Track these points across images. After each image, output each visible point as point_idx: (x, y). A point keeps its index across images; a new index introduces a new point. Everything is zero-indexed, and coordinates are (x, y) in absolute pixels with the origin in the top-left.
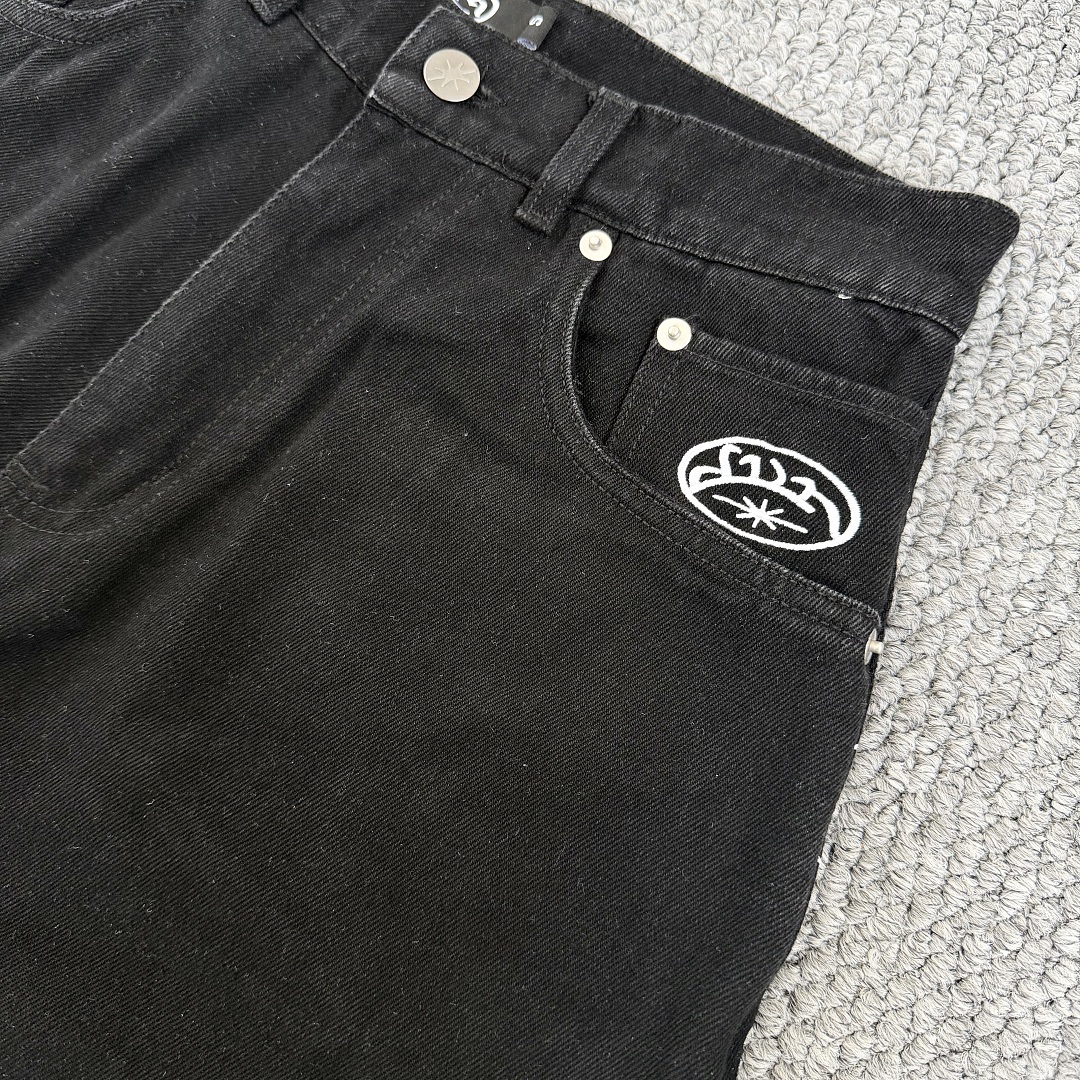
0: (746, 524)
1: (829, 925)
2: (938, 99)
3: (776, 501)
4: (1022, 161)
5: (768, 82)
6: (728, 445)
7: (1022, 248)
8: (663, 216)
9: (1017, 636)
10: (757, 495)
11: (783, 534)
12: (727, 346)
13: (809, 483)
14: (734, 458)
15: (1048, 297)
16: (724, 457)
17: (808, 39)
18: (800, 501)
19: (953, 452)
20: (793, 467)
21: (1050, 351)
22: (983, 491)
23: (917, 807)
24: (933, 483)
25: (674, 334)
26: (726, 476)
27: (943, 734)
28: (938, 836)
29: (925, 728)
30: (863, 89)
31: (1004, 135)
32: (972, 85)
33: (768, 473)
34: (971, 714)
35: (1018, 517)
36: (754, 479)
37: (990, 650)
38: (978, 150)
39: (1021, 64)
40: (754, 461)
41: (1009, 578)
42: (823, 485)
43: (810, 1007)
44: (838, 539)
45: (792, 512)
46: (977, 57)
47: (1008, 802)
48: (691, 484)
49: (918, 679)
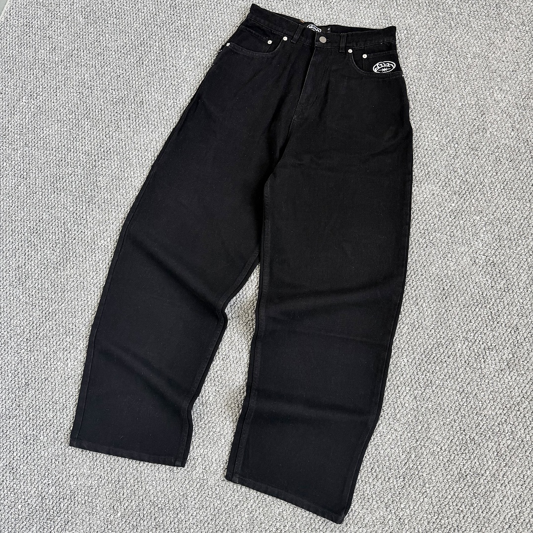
0: (384, 71)
1: (412, 107)
2: (379, 17)
3: (386, 67)
4: (392, 21)
5: (358, 25)
6: (377, 64)
7: (397, 30)
8: (357, 44)
9: (417, 71)
10: (383, 68)
11: (388, 70)
12: (372, 54)
13: (388, 64)
14: (379, 65)
15: (403, 35)
16: (378, 66)
17: (360, 17)
18: (388, 66)
19: (401, 56)
20: (386, 63)
21: (406, 40)
22: (406, 58)
23: (415, 92)
24: (401, 60)
25: (365, 56)
26: (379, 68)
27: (414, 84)
28: (419, 94)
29: (412, 84)
30: (370, 20)
31: (389, 19)
32: (382, 14)
33: (383, 65)
34: (416, 81)
35: (411, 59)
36: (382, 66)
37: (415, 74)
38: (387, 22)
39: (387, 9)
40: (381, 65)
41: (413, 66)
42: (390, 63)
43: (414, 115)
44: (394, 68)
45: (388, 67)
46: (381, 11)
47: (424, 87)
48: (375, 70)
49: (409, 80)
